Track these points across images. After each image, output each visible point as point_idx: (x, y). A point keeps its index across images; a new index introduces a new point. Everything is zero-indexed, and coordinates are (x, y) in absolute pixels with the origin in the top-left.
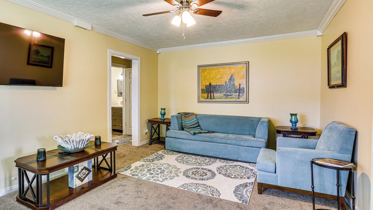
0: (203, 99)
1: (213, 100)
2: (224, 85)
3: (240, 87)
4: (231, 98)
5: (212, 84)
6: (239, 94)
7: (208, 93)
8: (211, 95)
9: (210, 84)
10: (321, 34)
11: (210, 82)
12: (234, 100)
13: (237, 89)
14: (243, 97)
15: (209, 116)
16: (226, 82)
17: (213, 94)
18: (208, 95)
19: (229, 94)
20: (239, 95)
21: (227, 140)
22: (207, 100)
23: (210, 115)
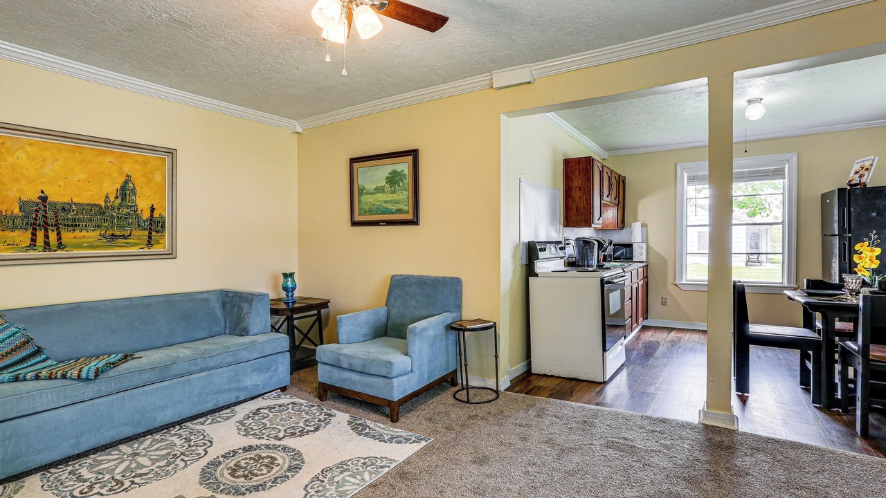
0: (6, 250)
1: (60, 253)
2: (103, 204)
3: (152, 216)
4: (128, 245)
5: (50, 199)
6: (150, 233)
7: (35, 229)
8: (47, 237)
9: (44, 199)
10: (300, 131)
11: (42, 192)
12: (134, 250)
13: (145, 218)
14: (161, 241)
15: (62, 308)
16: (107, 197)
17: (55, 232)
18: (34, 235)
19: (118, 233)
20: (150, 237)
21: (208, 360)
22: (32, 254)
23: (72, 306)
